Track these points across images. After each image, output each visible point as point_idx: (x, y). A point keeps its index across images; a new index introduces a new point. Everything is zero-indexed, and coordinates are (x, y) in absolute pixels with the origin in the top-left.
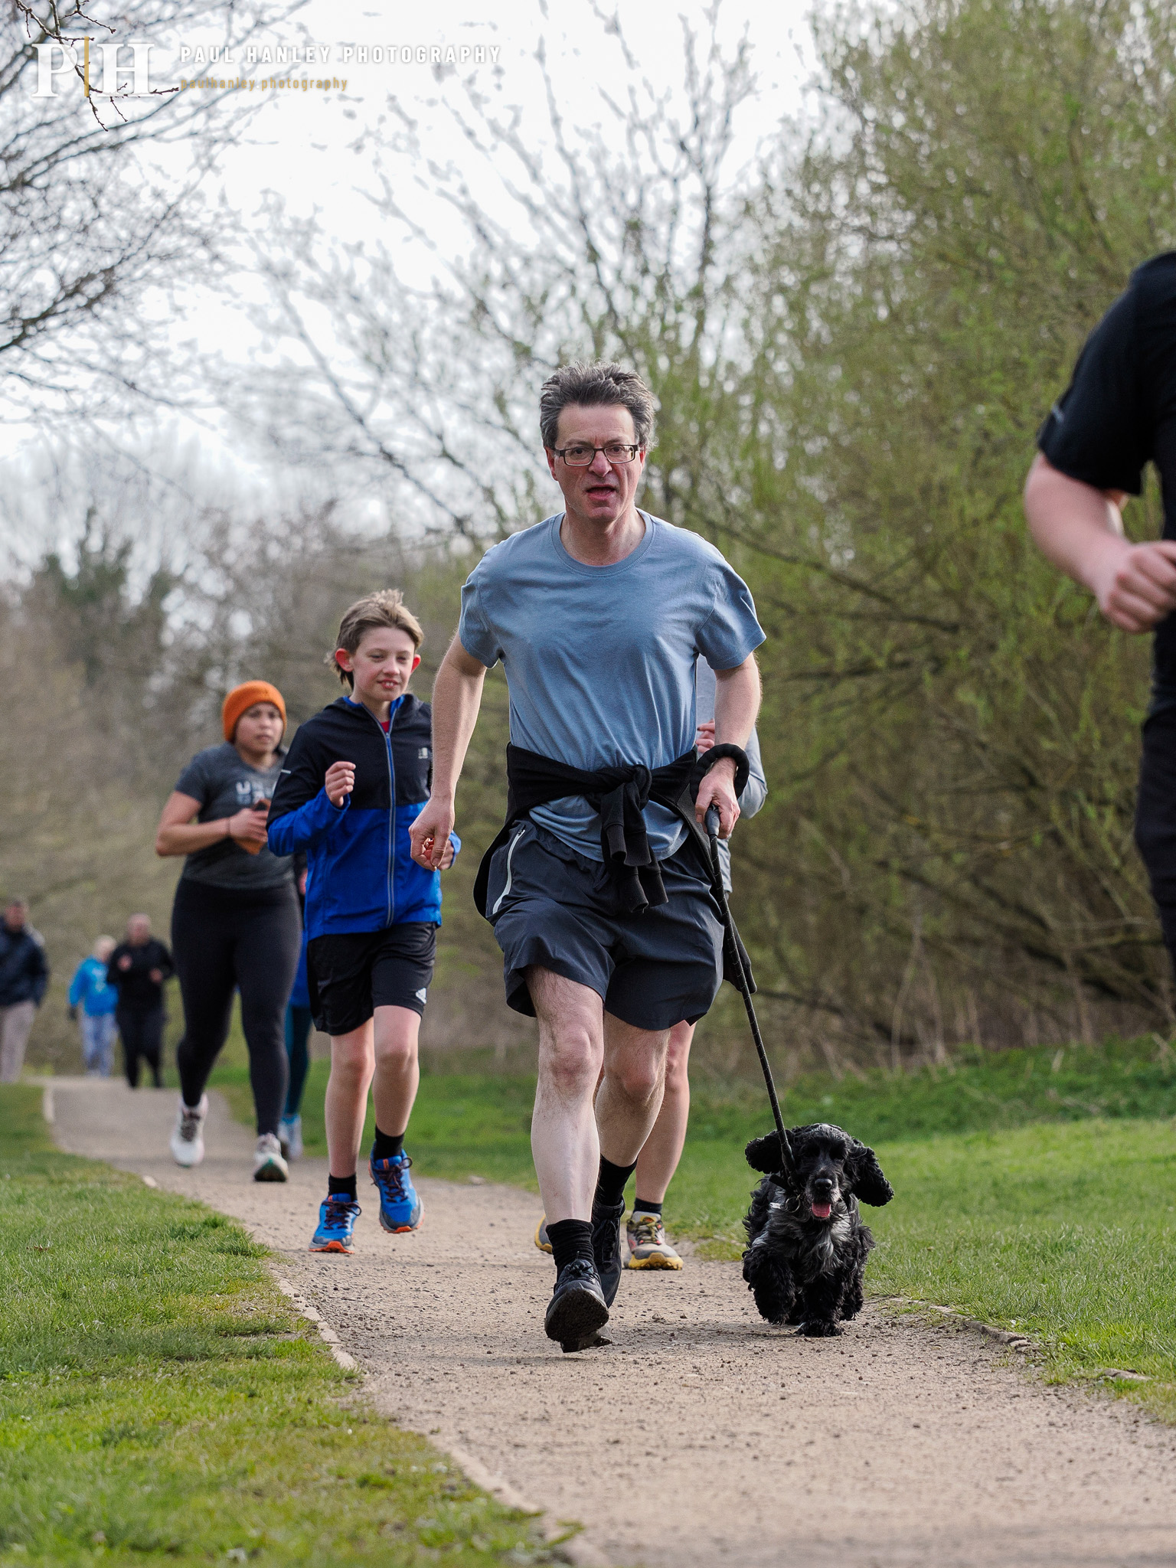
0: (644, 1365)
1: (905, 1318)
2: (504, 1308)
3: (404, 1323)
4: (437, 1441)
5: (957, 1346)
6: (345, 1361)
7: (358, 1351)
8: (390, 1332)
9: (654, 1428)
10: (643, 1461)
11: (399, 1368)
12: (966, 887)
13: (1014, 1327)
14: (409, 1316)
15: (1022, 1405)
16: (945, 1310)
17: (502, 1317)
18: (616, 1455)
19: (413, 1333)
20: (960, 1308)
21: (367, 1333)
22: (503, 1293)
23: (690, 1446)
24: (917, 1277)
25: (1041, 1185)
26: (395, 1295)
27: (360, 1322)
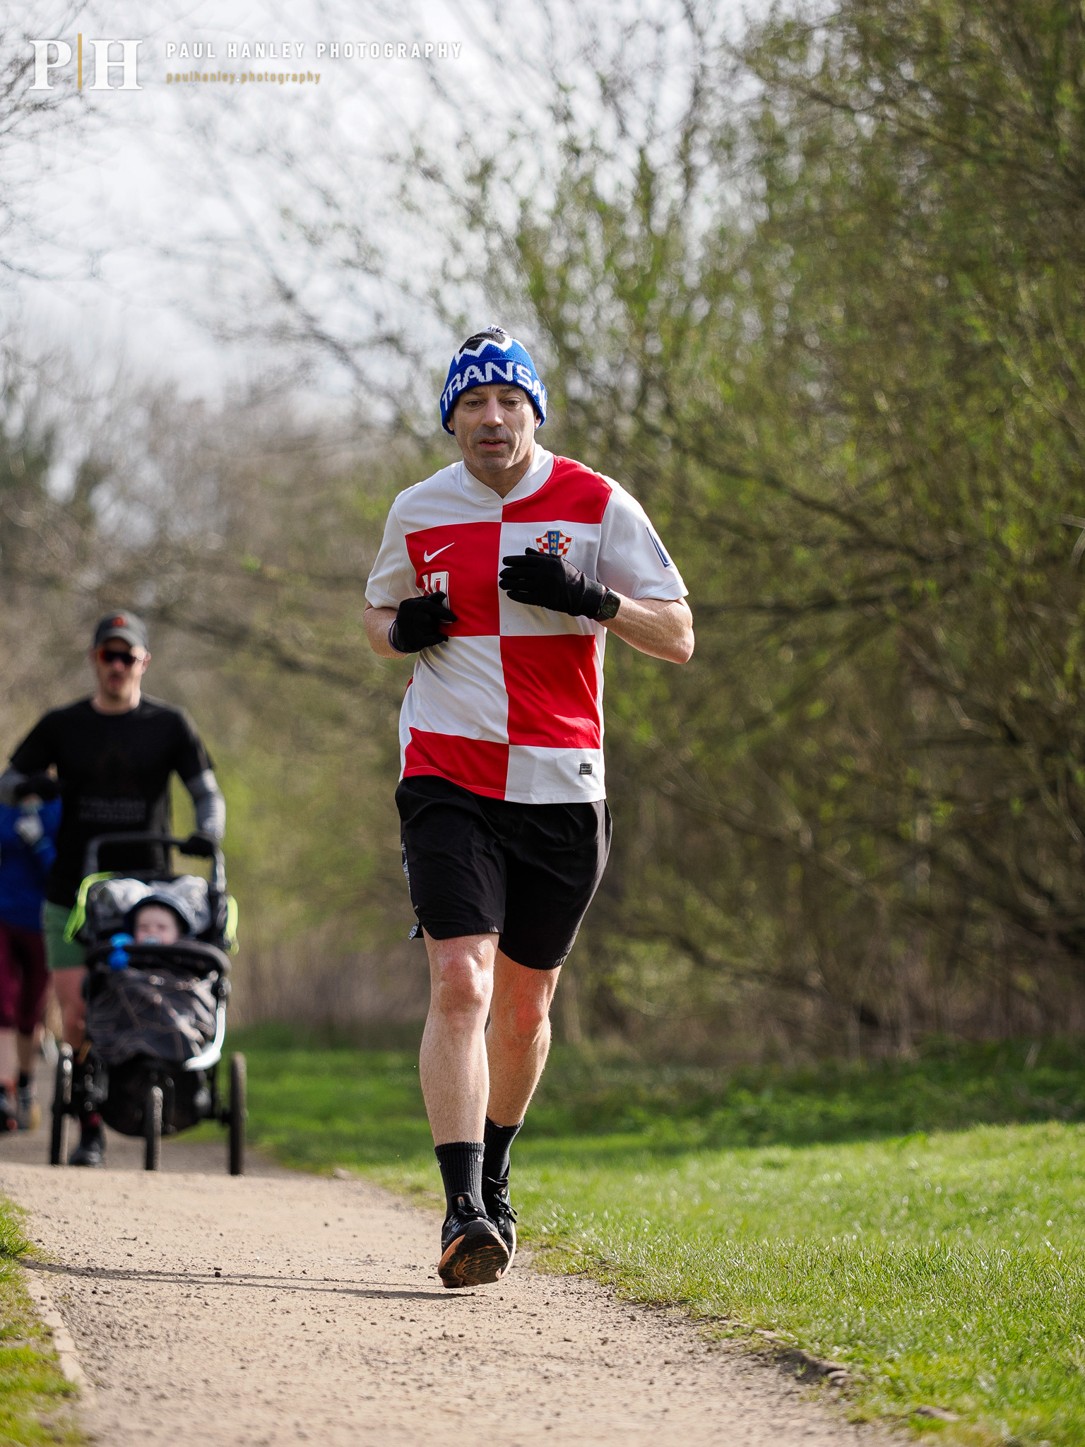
1: (725, 1344)
2: (277, 1318)
3: (156, 1332)
5: (771, 1375)
6: (72, 1371)
7: (95, 1363)
8: (137, 1342)
11: (133, 1384)
12: (959, 852)
13: (835, 1356)
14: (165, 1325)
16: (769, 1335)
17: (270, 1329)
19: (163, 1345)
20: (784, 1332)
21: (112, 1343)
24: (752, 1298)
25: (961, 1198)
27: (106, 1330)
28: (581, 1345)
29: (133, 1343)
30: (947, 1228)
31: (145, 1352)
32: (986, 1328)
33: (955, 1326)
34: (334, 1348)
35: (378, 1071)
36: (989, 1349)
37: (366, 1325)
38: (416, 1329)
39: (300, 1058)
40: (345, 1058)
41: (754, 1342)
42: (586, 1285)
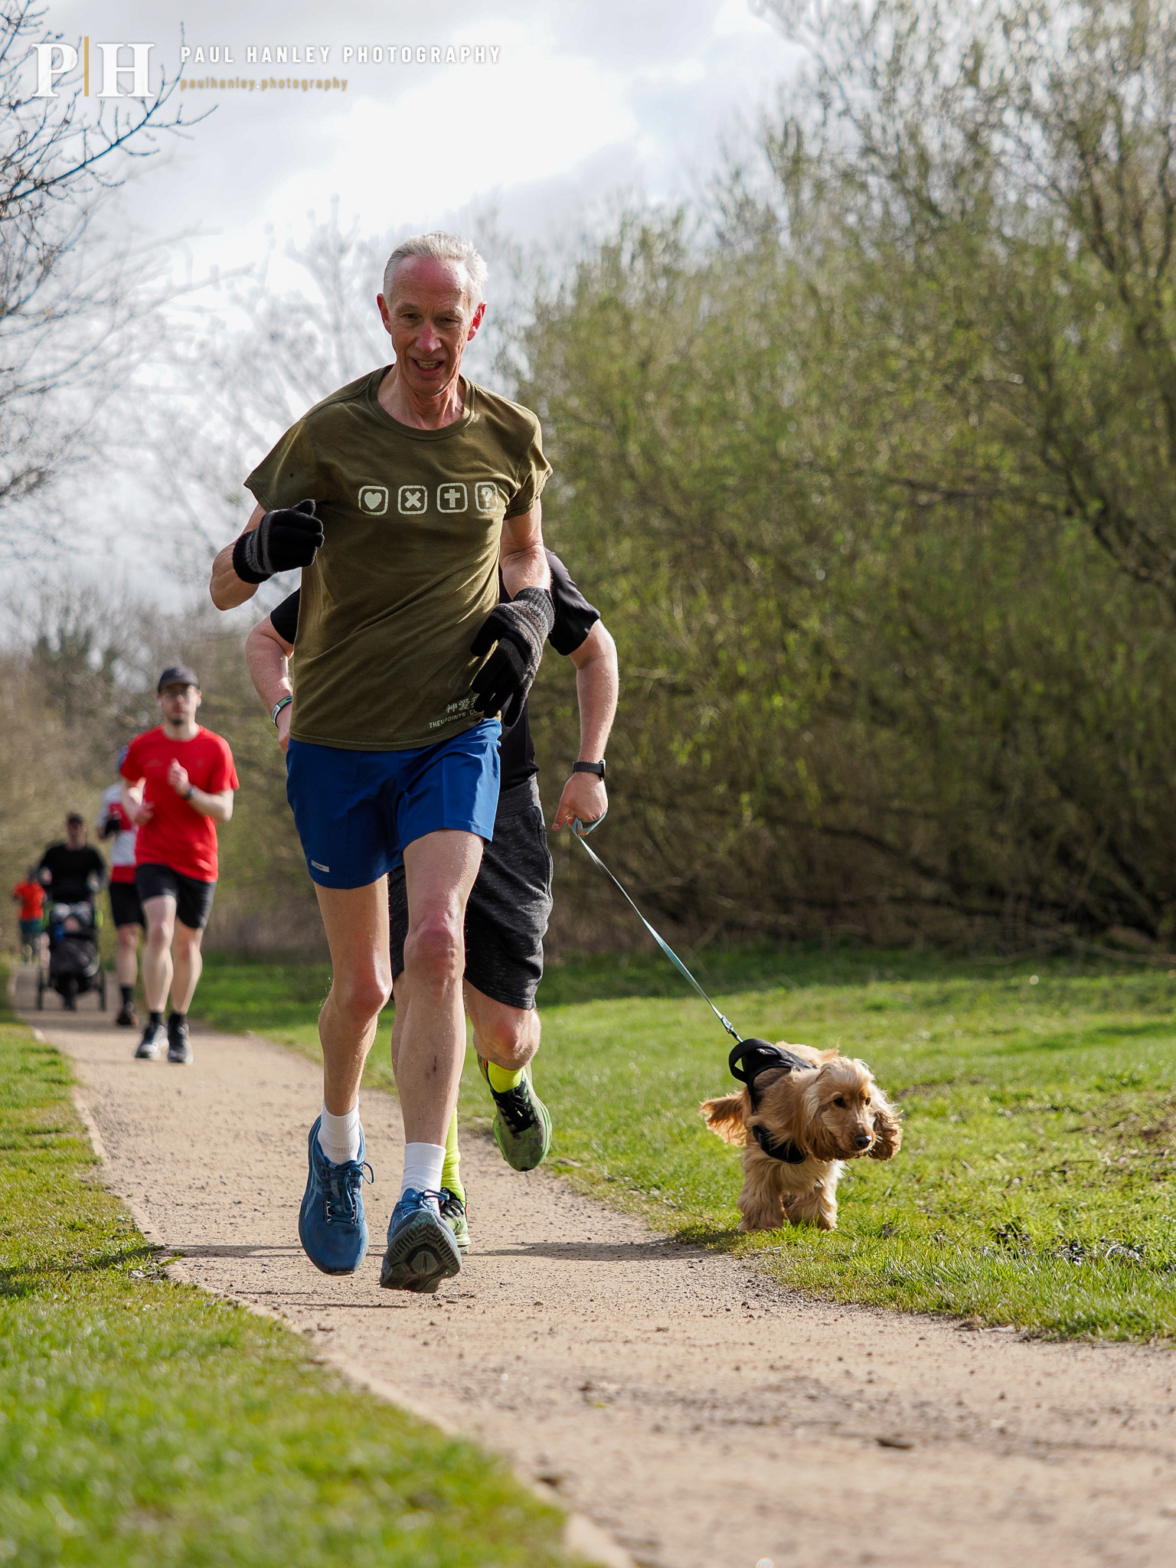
0: (284, 1155)
3: (145, 1126)
4: (127, 1202)
5: (480, 1143)
6: (99, 1149)
7: (111, 1145)
8: (135, 1133)
9: (267, 1194)
10: (249, 1215)
11: (132, 1156)
15: (501, 1181)
16: (480, 1120)
18: (236, 1211)
19: (149, 1134)
21: (121, 1133)
22: (216, 1108)
23: (283, 1206)
25: (585, 1041)
26: (147, 1110)
27: (118, 1127)
28: (377, 1128)
29: (132, 1132)
30: (579, 1057)
31: (140, 1139)
32: (596, 1114)
33: (580, 1114)
34: (242, 1133)
35: (271, 976)
36: (598, 1125)
37: (260, 1121)
38: (287, 1121)
39: (230, 970)
40: (253, 970)
41: (470, 1125)
42: (381, 1095)
